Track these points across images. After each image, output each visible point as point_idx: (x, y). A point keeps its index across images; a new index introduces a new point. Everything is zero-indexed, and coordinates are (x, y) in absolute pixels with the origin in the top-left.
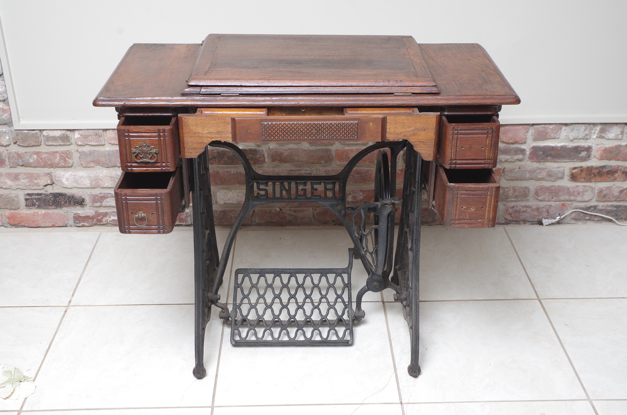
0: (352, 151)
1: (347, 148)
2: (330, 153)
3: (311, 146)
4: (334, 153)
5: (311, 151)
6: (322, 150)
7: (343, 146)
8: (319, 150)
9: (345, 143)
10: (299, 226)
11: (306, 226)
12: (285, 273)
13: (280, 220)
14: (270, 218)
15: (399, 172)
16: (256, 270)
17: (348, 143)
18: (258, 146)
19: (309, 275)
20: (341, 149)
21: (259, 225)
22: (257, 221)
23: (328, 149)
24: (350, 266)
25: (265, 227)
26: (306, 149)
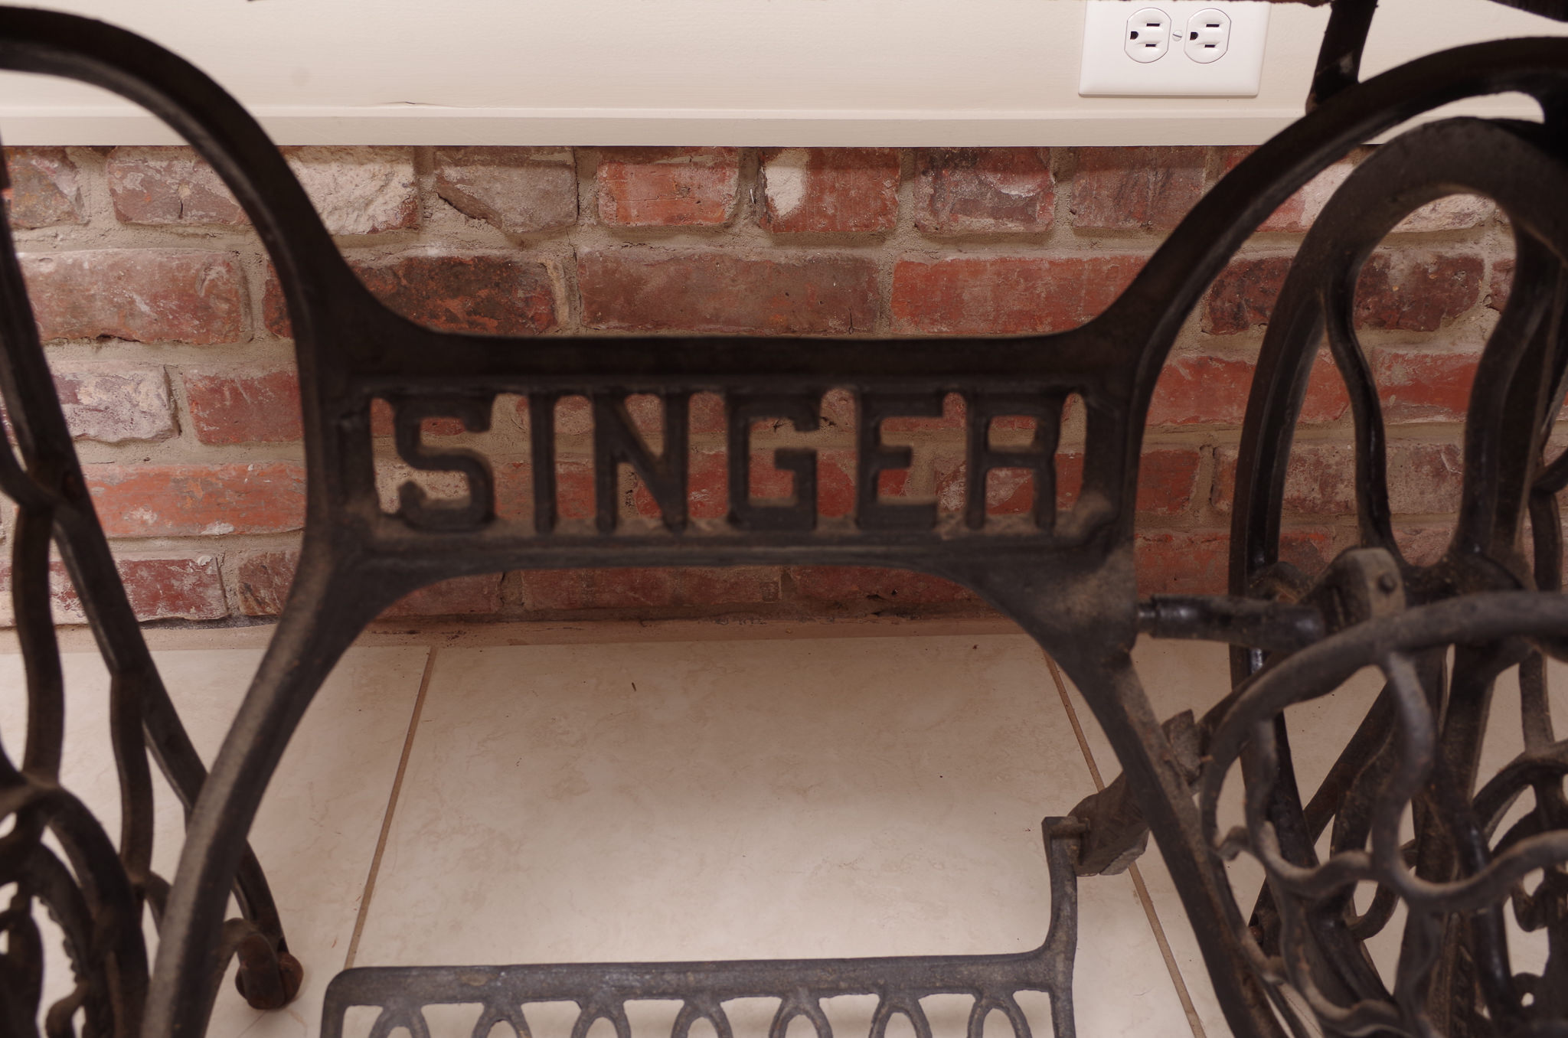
0: (975, 269)
1: (951, 256)
2: (871, 281)
3: (780, 243)
4: (890, 280)
5: (777, 269)
6: (833, 263)
7: (933, 246)
8: (815, 262)
9: (945, 228)
10: (718, 621)
11: (752, 619)
12: (649, 993)
13: (631, 594)
14: (588, 586)
15: (1184, 372)
16: (464, 979)
17: (958, 228)
18: (522, 245)
19: (808, 1007)
20: (922, 262)
21: (539, 616)
22: (528, 603)
23: (863, 261)
24: (1061, 935)
25: (566, 624)
26: (754, 258)
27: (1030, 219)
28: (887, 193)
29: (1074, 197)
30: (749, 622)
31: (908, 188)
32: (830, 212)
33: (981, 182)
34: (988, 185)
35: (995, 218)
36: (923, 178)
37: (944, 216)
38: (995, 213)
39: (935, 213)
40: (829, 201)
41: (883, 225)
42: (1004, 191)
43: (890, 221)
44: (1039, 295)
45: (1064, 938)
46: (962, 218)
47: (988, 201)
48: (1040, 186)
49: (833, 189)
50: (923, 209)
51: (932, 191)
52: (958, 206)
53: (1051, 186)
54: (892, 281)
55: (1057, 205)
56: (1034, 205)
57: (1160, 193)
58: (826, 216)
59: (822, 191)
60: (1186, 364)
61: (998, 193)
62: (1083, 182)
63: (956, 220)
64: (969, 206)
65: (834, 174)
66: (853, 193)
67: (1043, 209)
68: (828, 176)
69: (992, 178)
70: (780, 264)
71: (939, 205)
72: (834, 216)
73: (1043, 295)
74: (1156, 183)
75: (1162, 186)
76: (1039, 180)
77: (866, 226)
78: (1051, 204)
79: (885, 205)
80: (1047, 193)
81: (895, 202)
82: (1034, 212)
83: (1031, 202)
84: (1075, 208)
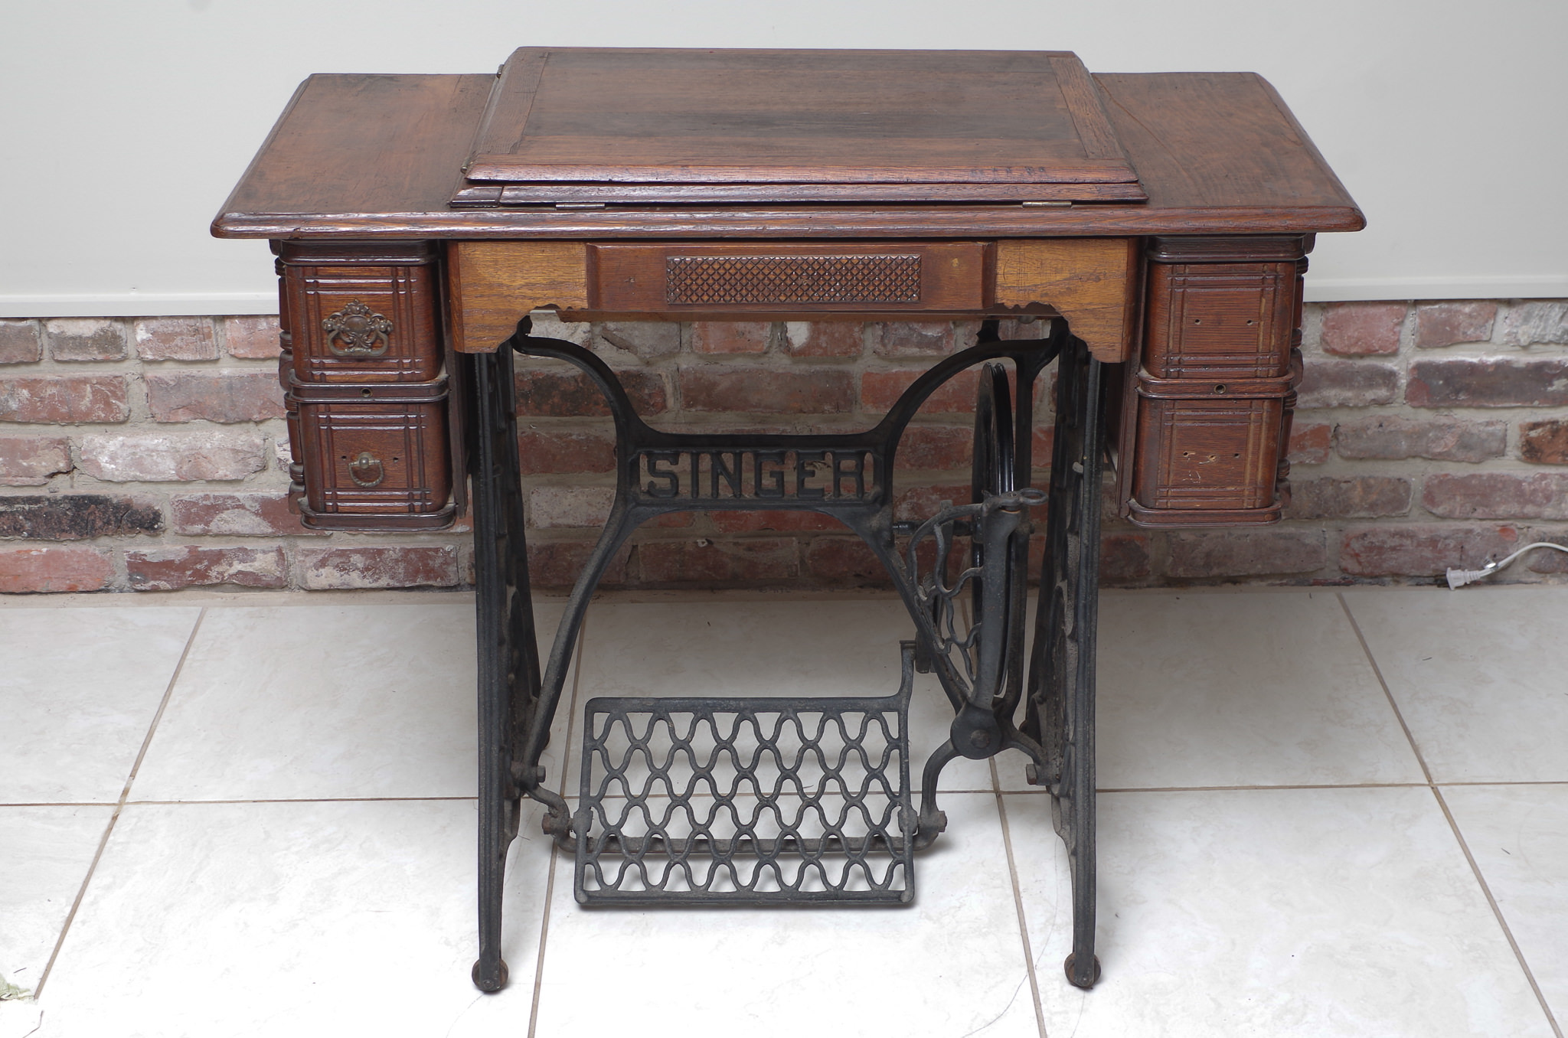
0: (910, 376)
1: (895, 369)
2: (849, 383)
3: (796, 362)
5: (794, 377)
6: (826, 374)
7: (885, 364)
8: (816, 373)
9: (891, 353)
10: (761, 590)
11: (782, 589)
12: (723, 710)
13: (707, 572)
14: (680, 566)
15: (1041, 435)
16: (644, 703)
17: (898, 354)
18: (648, 363)
19: (792, 716)
20: (879, 372)
21: (648, 586)
22: (643, 576)
23: (844, 373)
24: (905, 690)
25: (665, 591)
26: (780, 371)
27: (940, 348)
28: (856, 335)
29: (966, 336)
30: (780, 591)
31: (869, 331)
32: (824, 345)
33: (910, 328)
34: (914, 330)
35: (920, 348)
36: (877, 326)
37: (890, 347)
38: (919, 345)
39: (884, 345)
40: (823, 339)
41: (855, 352)
42: (924, 333)
43: (858, 350)
44: (948, 391)
45: (906, 691)
46: (900, 348)
47: (915, 338)
48: (944, 330)
49: (825, 333)
50: (877, 343)
51: (882, 334)
52: (897, 342)
53: (951, 330)
54: (861, 383)
55: (956, 340)
56: (942, 341)
57: (1016, 333)
58: (821, 348)
59: (819, 334)
60: (1042, 431)
61: (920, 334)
62: (969, 327)
63: (896, 349)
64: (903, 342)
65: (826, 325)
66: (837, 335)
67: (948, 342)
68: (822, 327)
69: (916, 326)
70: (795, 374)
71: (886, 341)
72: (826, 347)
73: (951, 391)
74: (1012, 327)
75: (1016, 329)
76: (944, 327)
77: (845, 353)
78: (952, 339)
79: (856, 342)
80: (949, 334)
81: (860, 340)
82: (942, 344)
83: (940, 339)
84: (966, 342)
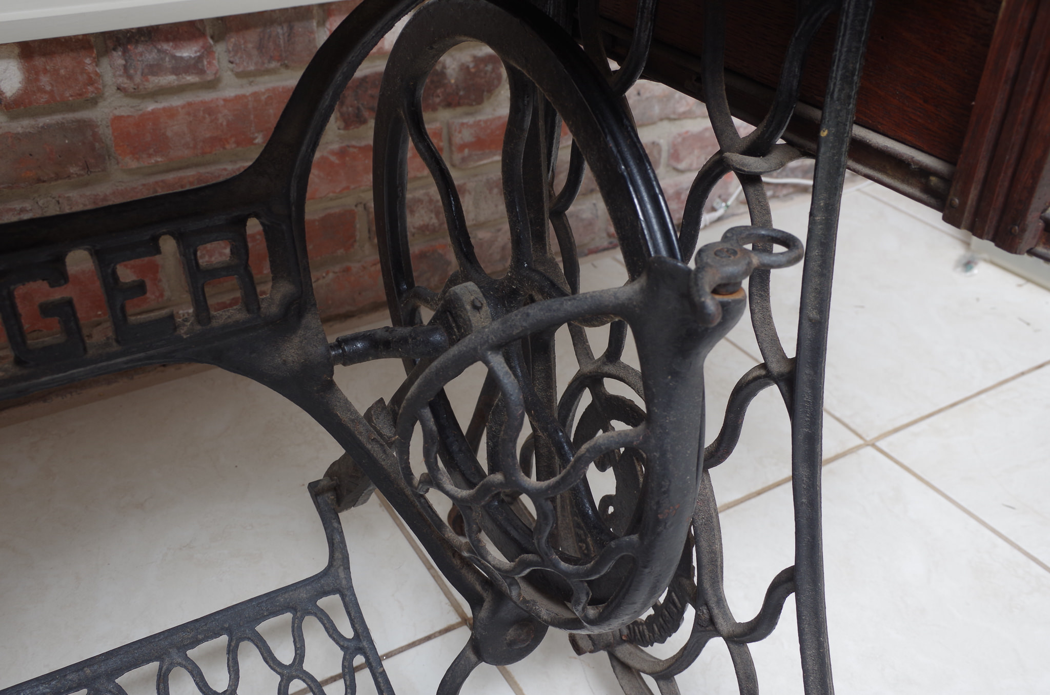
0: (171, 113)
1: (151, 106)
2: (95, 134)
3: (14, 117)
4: (109, 132)
5: (17, 137)
6: (61, 127)
7: (135, 102)
8: (46, 128)
9: (141, 87)
15: (333, 159)
17: (151, 86)
20: (130, 114)
23: (85, 121)
27: (202, 72)
28: (90, 68)
29: (229, 52)
31: (105, 62)
32: (48, 88)
33: (159, 51)
34: (165, 52)
35: (176, 75)
36: (115, 54)
37: (138, 79)
38: (176, 71)
39: (130, 77)
40: (45, 81)
41: (93, 92)
42: (178, 54)
43: (97, 88)
44: (221, 124)
46: (151, 78)
47: (168, 63)
48: (203, 47)
49: (45, 71)
50: (120, 76)
51: (123, 62)
52: (146, 71)
53: (211, 46)
54: (110, 132)
55: (219, 59)
56: (202, 62)
57: (288, 41)
58: (45, 92)
59: (37, 73)
60: (333, 153)
61: (174, 57)
62: (233, 40)
63: (147, 80)
64: (154, 69)
65: (43, 59)
66: (62, 72)
67: (209, 63)
68: (39, 62)
69: (166, 46)
70: (18, 134)
71: (132, 71)
72: (52, 91)
73: (225, 123)
74: (283, 34)
75: (289, 36)
76: (201, 43)
77: (80, 95)
78: (214, 59)
79: (90, 78)
80: (208, 52)
81: (97, 74)
82: (203, 66)
83: (199, 59)
84: (232, 59)
